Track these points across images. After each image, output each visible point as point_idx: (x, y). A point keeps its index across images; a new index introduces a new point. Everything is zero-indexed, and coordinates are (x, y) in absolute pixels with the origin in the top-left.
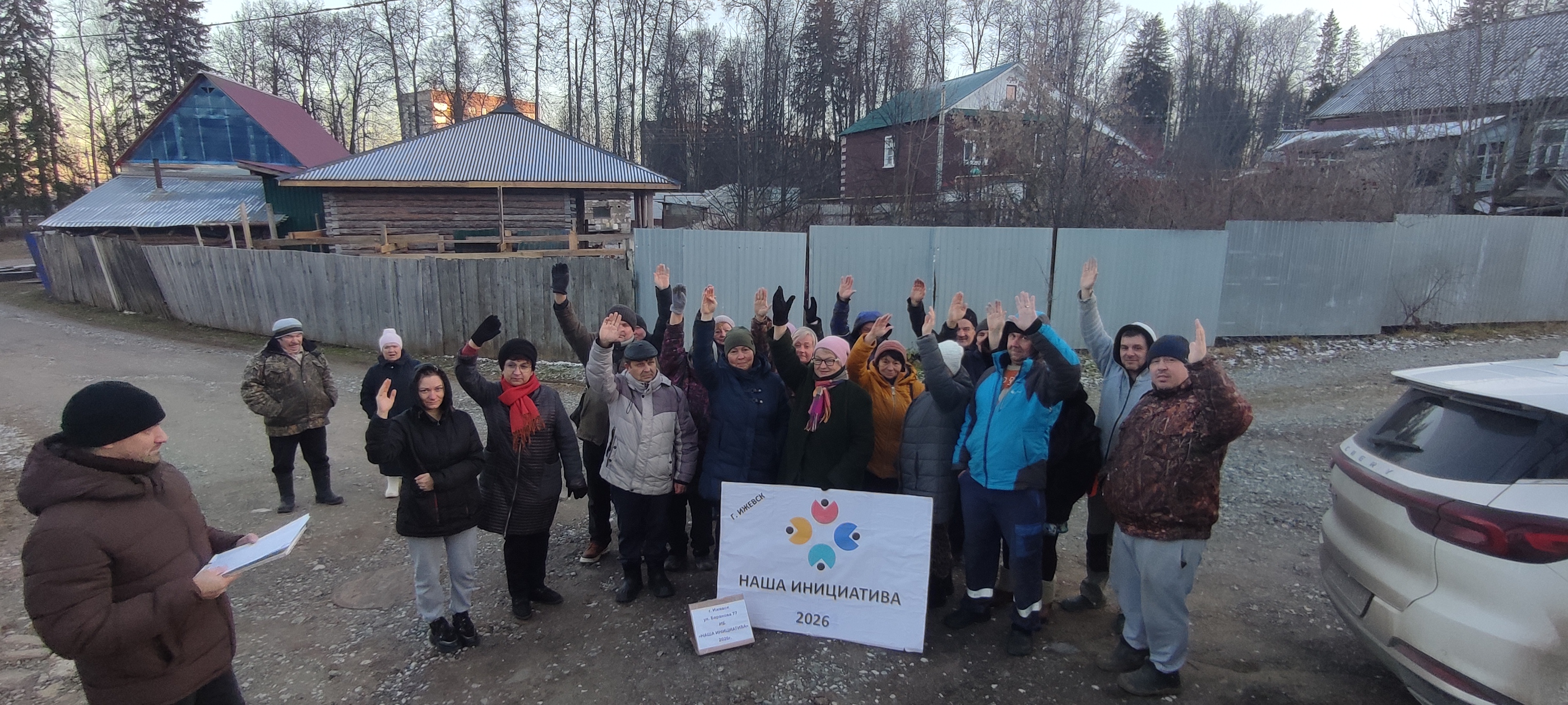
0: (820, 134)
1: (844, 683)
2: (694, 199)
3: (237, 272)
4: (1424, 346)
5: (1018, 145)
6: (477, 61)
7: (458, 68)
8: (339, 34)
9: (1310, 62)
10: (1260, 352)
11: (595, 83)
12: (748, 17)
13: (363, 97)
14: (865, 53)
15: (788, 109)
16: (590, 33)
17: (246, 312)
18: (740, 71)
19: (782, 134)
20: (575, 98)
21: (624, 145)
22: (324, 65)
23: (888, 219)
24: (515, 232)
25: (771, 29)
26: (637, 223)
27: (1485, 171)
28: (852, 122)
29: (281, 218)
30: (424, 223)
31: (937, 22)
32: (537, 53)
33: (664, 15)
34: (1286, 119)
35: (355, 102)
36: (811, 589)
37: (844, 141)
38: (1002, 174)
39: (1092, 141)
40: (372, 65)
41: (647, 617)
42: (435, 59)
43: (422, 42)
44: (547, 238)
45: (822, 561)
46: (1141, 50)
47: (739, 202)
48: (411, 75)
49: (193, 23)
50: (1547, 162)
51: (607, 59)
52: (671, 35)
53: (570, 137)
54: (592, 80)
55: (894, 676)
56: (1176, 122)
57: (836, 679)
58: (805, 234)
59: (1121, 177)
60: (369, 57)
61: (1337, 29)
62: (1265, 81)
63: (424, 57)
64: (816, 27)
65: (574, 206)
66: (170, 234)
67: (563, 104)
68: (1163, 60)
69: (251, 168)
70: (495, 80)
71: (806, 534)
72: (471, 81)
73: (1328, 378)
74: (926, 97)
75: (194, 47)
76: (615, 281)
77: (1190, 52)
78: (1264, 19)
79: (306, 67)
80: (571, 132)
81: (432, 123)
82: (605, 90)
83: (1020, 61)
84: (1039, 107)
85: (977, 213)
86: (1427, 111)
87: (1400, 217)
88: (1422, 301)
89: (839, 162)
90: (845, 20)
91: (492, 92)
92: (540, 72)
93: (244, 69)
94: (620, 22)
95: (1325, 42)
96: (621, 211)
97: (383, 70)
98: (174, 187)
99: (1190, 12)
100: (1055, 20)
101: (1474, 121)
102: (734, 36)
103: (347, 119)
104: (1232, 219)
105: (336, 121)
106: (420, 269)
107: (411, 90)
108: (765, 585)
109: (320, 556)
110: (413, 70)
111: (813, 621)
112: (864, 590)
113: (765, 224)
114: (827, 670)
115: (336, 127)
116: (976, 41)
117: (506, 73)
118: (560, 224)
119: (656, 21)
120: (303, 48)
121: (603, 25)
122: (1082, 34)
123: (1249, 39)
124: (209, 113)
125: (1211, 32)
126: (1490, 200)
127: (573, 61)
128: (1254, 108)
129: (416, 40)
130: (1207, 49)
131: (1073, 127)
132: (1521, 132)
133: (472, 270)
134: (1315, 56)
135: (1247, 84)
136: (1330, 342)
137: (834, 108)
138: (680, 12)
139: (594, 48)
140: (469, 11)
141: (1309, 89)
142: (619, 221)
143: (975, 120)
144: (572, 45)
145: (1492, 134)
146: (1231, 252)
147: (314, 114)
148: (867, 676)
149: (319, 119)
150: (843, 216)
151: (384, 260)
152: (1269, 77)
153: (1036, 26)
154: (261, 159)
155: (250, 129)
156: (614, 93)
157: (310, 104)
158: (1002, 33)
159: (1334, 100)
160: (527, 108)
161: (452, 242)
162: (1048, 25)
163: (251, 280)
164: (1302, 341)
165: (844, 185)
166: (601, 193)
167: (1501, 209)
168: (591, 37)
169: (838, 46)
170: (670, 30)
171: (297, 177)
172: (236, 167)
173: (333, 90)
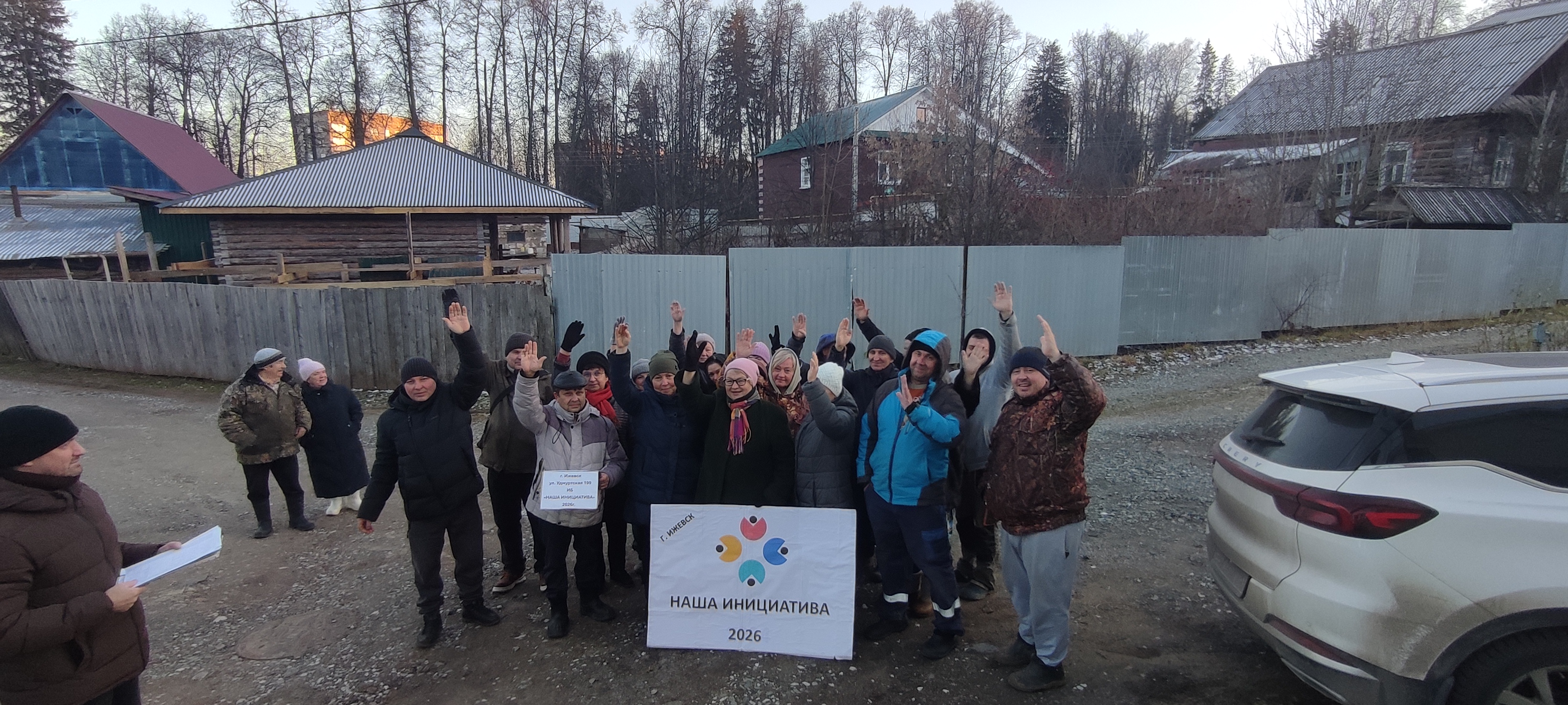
0: (737, 156)
1: (776, 696)
2: (611, 222)
3: (113, 307)
4: (1298, 349)
5: (928, 166)
6: (378, 81)
7: (358, 88)
8: (224, 52)
9: (1192, 87)
10: (1158, 359)
11: (506, 105)
12: (662, 40)
13: (252, 118)
14: (780, 76)
15: (704, 130)
16: (499, 54)
17: (124, 351)
18: (655, 93)
19: (698, 157)
20: (485, 121)
21: (537, 168)
22: (207, 84)
23: (805, 240)
24: (425, 259)
25: (685, 52)
26: (554, 248)
27: (1343, 189)
28: (768, 143)
29: (161, 247)
30: (325, 251)
31: (849, 46)
32: (444, 74)
33: (576, 37)
34: (1174, 140)
35: (243, 124)
36: (742, 604)
37: (761, 163)
38: (914, 194)
39: (997, 162)
40: (262, 84)
41: (578, 646)
42: (333, 79)
43: (317, 61)
44: (461, 264)
45: (752, 577)
46: (1041, 74)
47: (658, 225)
48: (306, 96)
49: (56, 38)
50: (1393, 179)
51: (517, 80)
52: (583, 57)
53: (481, 161)
54: (502, 102)
55: (824, 686)
56: (1077, 142)
57: (769, 693)
58: (725, 257)
59: (1027, 195)
60: (258, 76)
61: (1214, 57)
62: (1153, 105)
63: (320, 76)
64: (730, 50)
65: (488, 231)
66: (31, 267)
67: (472, 126)
68: (1062, 83)
69: (125, 194)
70: (399, 101)
71: (736, 552)
72: (372, 102)
73: (1217, 381)
74: (840, 118)
75: (56, 64)
76: (533, 307)
77: (1086, 77)
78: (1150, 47)
79: (187, 86)
80: (482, 155)
81: (329, 145)
82: (516, 112)
83: (929, 84)
84: (947, 129)
85: (892, 232)
86: (1291, 134)
87: (1273, 231)
88: (1295, 307)
89: (756, 183)
90: (758, 43)
91: (396, 114)
92: (447, 93)
93: (115, 87)
94: (530, 44)
95: (1204, 69)
96: (536, 235)
97: (275, 89)
98: (35, 216)
99: (1084, 39)
100: (960, 44)
101: (1332, 143)
102: (648, 59)
103: (234, 141)
104: (1128, 234)
105: (221, 143)
106: (323, 300)
107: (306, 110)
108: (696, 605)
109: (221, 606)
110: (308, 89)
111: (746, 636)
112: (793, 603)
113: (684, 247)
114: (759, 685)
115: (222, 150)
116: (886, 64)
117: (410, 94)
118: (474, 250)
119: (568, 42)
120: (183, 65)
121: (512, 46)
122: (986, 59)
123: (1138, 65)
124: (77, 136)
125: (1103, 59)
126: (1348, 214)
127: (482, 82)
128: (1145, 129)
129: (310, 59)
130: (1101, 73)
131: (980, 149)
132: (1371, 155)
133: (381, 299)
134: (1196, 82)
135: (1138, 107)
136: (1218, 347)
137: (750, 130)
138: (592, 34)
139: (504, 69)
140: (369, 30)
141: (1192, 112)
142: (534, 246)
143: (887, 143)
144: (481, 66)
145: (1347, 155)
146: (1128, 265)
147: (197, 136)
148: (798, 688)
149: (202, 141)
150: (761, 237)
151: (283, 291)
152: (1157, 101)
153: (943, 50)
154: (138, 184)
155: (124, 153)
156: (526, 115)
157: (192, 125)
158: (911, 57)
159: (1213, 124)
160: (435, 131)
161: (357, 270)
162: (954, 49)
163: (128, 316)
164: (1193, 347)
165: (762, 206)
166: (515, 217)
167: (1358, 223)
168: (501, 59)
169: (752, 69)
170: (582, 53)
171: (180, 204)
172: (109, 194)
173: (217, 110)
